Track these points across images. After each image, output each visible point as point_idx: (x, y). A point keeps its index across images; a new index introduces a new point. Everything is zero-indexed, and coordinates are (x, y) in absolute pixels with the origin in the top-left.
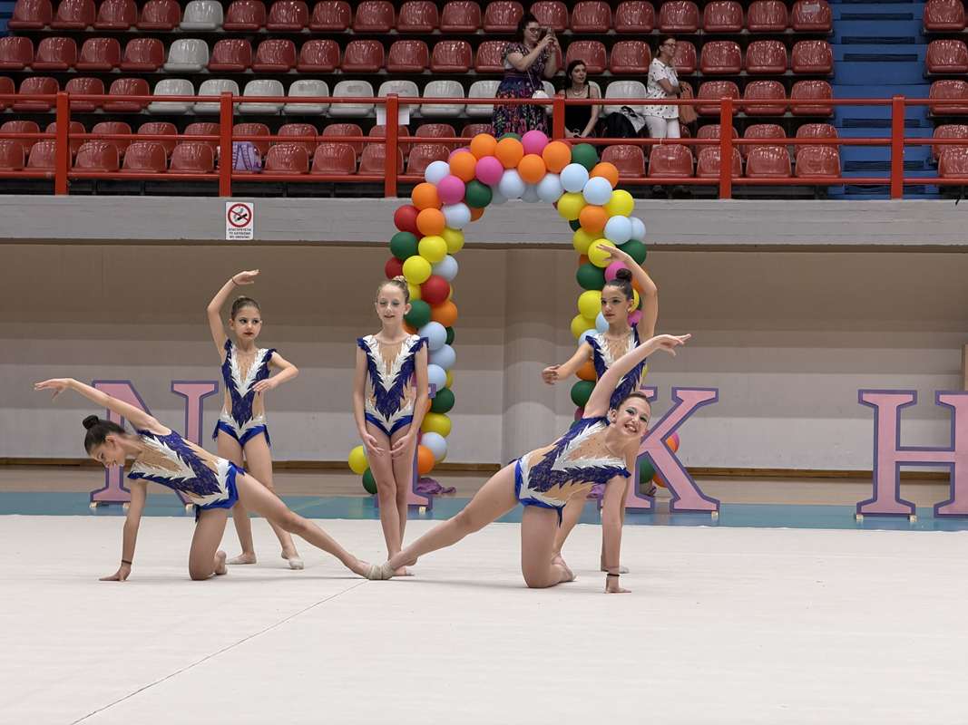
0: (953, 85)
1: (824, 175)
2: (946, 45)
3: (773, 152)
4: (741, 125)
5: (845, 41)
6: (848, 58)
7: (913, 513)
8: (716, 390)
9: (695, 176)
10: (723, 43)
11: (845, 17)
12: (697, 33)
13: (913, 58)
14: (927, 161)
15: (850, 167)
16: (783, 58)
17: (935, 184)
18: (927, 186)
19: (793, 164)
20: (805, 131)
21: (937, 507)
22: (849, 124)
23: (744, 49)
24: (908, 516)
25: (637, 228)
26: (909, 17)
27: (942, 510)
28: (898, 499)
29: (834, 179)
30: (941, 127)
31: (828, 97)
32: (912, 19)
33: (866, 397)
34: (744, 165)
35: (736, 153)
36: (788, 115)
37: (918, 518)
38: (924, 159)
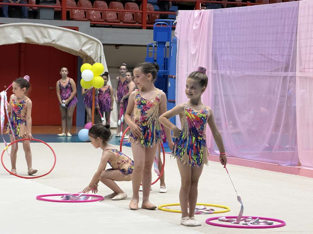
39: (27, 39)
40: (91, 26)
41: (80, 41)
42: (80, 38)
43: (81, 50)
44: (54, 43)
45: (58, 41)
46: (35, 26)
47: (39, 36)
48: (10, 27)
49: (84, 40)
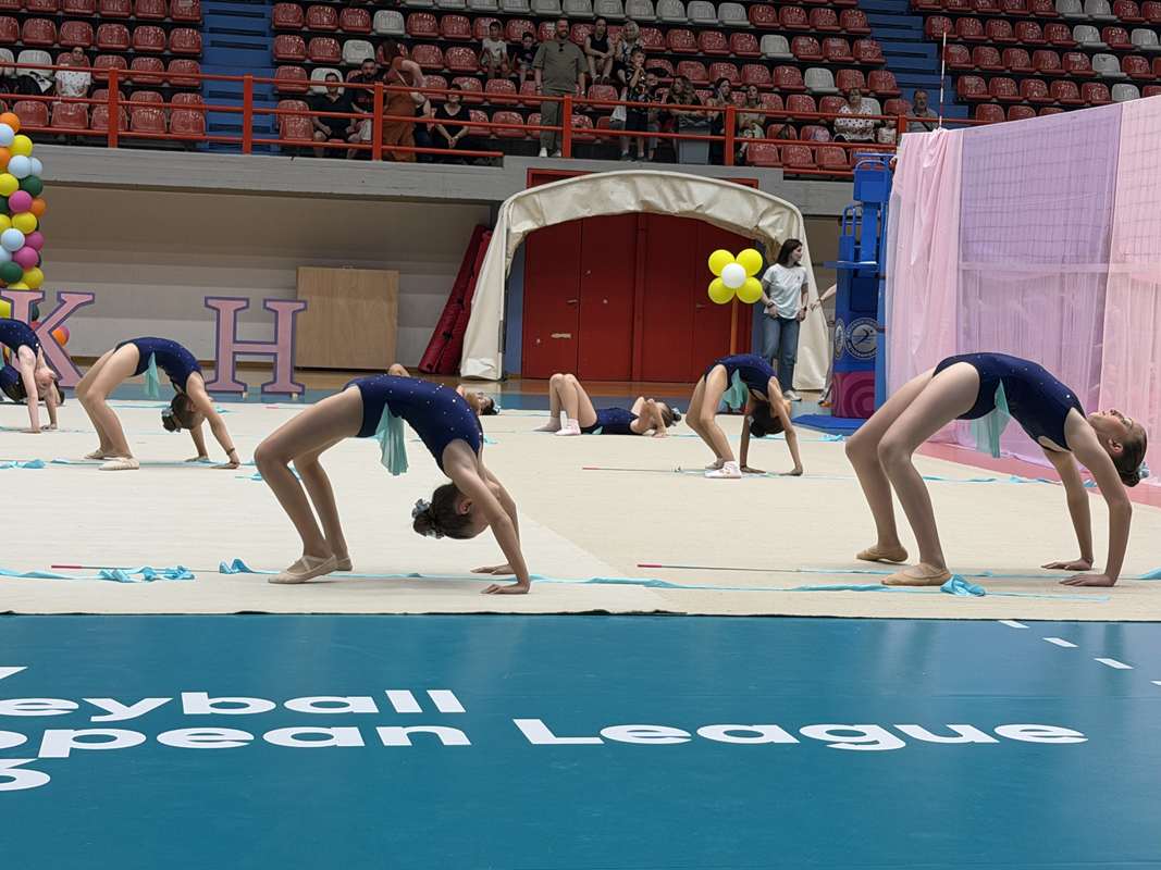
0: (293, 70)
1: (192, 133)
2: (288, 38)
3: (153, 113)
4: (127, 91)
5: (213, 31)
6: (214, 44)
7: (245, 390)
8: (93, 295)
9: (89, 128)
10: (114, 26)
11: (213, 12)
12: (94, 16)
13: (264, 47)
14: (273, 126)
15: (212, 128)
16: (162, 40)
17: (278, 144)
18: (272, 146)
19: (168, 124)
20: (178, 98)
21: (263, 386)
22: (213, 95)
23: (131, 32)
24: (241, 392)
25: (35, 165)
26: (262, 16)
27: (267, 389)
28: (234, 380)
29: (199, 136)
30: (284, 102)
31: (198, 72)
32: (263, 17)
33: (210, 302)
34: (129, 122)
35: (122, 113)
36: (166, 85)
37: (249, 395)
38: (270, 125)
39: (644, 203)
40: (785, 178)
41: (755, 207)
42: (755, 201)
43: (757, 226)
44: (699, 211)
45: (709, 206)
46: (662, 176)
47: (671, 197)
48: (613, 179)
49: (763, 205)
